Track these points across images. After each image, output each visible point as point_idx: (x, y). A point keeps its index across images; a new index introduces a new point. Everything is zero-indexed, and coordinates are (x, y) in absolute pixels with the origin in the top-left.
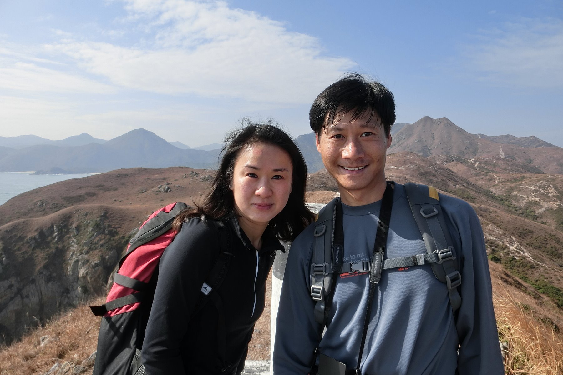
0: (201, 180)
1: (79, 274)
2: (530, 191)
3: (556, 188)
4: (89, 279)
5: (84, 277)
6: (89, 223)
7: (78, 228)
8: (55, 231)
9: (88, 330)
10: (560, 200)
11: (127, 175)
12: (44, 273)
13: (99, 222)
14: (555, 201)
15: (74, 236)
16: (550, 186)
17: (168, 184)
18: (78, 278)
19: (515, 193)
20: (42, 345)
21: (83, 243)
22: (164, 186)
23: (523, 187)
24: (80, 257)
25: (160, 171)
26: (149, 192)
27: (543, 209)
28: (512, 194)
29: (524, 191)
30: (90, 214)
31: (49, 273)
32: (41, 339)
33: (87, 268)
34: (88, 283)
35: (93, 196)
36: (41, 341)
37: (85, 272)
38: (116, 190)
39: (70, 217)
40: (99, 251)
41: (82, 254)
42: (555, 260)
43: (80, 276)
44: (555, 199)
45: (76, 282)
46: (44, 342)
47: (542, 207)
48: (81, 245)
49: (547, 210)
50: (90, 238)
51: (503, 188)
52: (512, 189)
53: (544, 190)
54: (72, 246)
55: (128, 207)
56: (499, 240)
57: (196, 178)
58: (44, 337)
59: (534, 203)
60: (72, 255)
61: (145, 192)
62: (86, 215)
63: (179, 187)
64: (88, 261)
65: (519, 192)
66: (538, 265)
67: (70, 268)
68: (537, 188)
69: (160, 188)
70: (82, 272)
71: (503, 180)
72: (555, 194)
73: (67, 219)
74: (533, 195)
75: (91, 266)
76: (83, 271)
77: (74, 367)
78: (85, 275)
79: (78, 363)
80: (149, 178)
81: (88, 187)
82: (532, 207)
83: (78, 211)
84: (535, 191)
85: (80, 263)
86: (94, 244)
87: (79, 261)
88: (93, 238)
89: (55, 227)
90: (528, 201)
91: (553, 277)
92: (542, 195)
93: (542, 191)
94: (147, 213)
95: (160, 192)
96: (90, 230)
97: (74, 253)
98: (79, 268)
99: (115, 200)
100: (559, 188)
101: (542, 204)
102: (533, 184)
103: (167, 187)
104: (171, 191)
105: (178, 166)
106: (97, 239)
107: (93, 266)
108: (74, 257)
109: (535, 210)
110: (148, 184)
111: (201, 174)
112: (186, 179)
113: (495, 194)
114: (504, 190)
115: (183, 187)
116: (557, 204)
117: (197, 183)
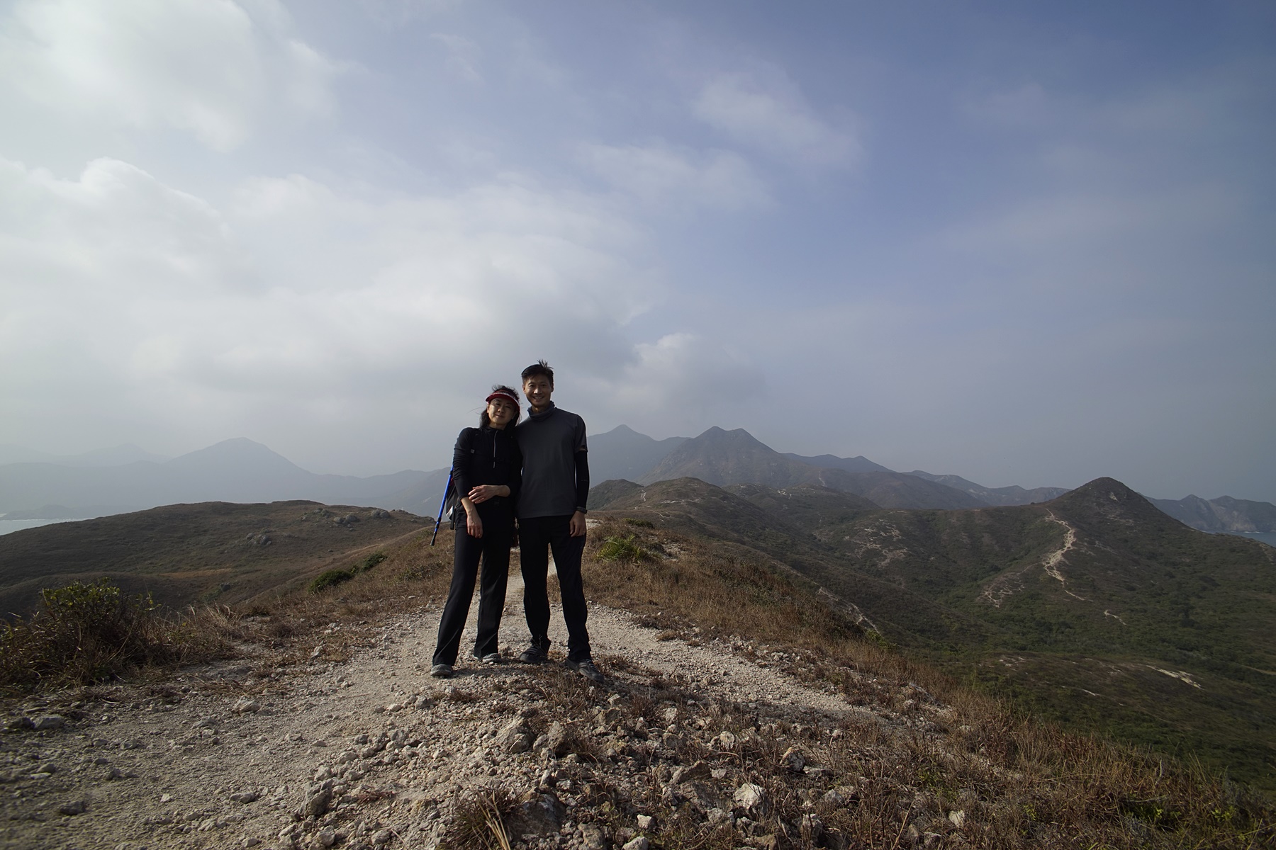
2: (867, 534)
3: (899, 528)
10: (907, 547)
11: (188, 516)
14: (901, 548)
16: (893, 527)
19: (847, 538)
22: (259, 536)
23: (857, 530)
25: (256, 508)
27: (887, 561)
28: (844, 540)
29: (859, 535)
44: (902, 545)
51: (830, 531)
52: (843, 533)
53: (885, 533)
57: (325, 520)
59: (874, 552)
63: (290, 537)
65: (852, 536)
69: (250, 539)
72: (900, 537)
74: (872, 540)
82: (872, 558)
84: (873, 534)
90: (866, 550)
92: (883, 540)
93: (883, 535)
95: (250, 546)
100: (904, 529)
101: (884, 554)
102: (870, 525)
103: (265, 538)
105: (295, 499)
109: (877, 562)
110: (227, 532)
111: (336, 515)
112: (307, 523)
113: (820, 541)
114: (832, 533)
115: (298, 537)
116: (904, 553)
117: (327, 530)
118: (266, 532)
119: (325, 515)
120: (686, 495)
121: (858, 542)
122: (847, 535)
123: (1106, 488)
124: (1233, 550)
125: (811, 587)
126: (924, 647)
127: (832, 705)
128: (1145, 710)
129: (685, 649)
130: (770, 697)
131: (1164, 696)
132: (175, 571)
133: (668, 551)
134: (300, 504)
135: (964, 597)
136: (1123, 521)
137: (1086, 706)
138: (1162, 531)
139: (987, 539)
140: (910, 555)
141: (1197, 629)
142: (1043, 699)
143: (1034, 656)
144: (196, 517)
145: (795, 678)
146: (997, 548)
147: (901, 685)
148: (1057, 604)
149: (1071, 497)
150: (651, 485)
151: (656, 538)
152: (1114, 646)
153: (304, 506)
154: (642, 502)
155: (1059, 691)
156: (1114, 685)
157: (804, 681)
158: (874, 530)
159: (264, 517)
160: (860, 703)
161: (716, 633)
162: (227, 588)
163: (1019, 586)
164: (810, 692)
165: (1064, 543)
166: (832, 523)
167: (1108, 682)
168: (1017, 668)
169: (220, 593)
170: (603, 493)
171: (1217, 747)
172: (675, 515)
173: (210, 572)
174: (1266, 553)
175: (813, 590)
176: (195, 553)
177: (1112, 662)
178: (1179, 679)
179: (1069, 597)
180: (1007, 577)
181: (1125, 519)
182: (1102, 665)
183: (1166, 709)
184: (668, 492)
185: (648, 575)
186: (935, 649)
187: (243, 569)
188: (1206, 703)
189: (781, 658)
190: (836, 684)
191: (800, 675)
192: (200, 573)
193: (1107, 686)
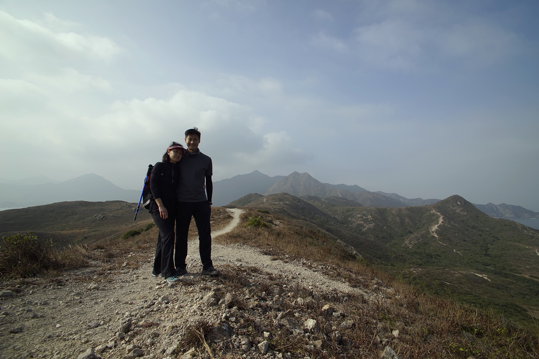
0: (132, 211)
2: (358, 217)
10: (374, 223)
11: (69, 207)
14: (372, 223)
16: (369, 214)
22: (100, 216)
25: (99, 204)
28: (348, 219)
29: (355, 218)
47: (365, 227)
49: (368, 229)
52: (348, 216)
53: (365, 217)
57: (128, 209)
63: (113, 216)
69: (96, 217)
72: (372, 219)
74: (360, 220)
80: (88, 209)
82: (360, 227)
90: (357, 224)
92: (365, 220)
100: (373, 215)
102: (359, 213)
104: (105, 219)
105: (116, 200)
109: (362, 229)
110: (86, 214)
111: (133, 207)
112: (121, 210)
113: (338, 220)
114: (343, 217)
115: (117, 216)
116: (373, 225)
117: (129, 213)
118: (103, 214)
119: (129, 207)
120: (282, 200)
121: (354, 220)
122: (350, 218)
123: (456, 199)
124: (505, 225)
125: (334, 239)
126: (380, 264)
127: (344, 287)
128: (468, 290)
129: (282, 264)
130: (318, 284)
131: (476, 284)
132: (63, 230)
133: (275, 223)
134: (118, 202)
135: (397, 244)
136: (462, 213)
137: (445, 289)
138: (478, 217)
139: (407, 220)
140: (375, 226)
141: (490, 257)
142: (428, 285)
143: (425, 268)
144: (72, 207)
145: (328, 276)
146: (411, 224)
147: (372, 279)
148: (435, 247)
149: (442, 203)
150: (268, 196)
151: (270, 218)
152: (457, 264)
153: (119, 203)
154: (264, 203)
155: (434, 283)
156: (457, 280)
157: (332, 277)
158: (361, 216)
159: (102, 208)
160: (355, 286)
161: (295, 258)
162: (86, 238)
163: (420, 239)
164: (334, 282)
165: (438, 222)
166: (344, 213)
167: (454, 278)
168: (418, 273)
169: (83, 240)
170: (248, 199)
171: (496, 305)
172: (278, 209)
173: (78, 231)
174: (518, 226)
175: (335, 240)
176: (72, 222)
177: (456, 271)
178: (482, 277)
179: (440, 244)
180: (415, 235)
181: (463, 212)
182: (452, 272)
183: (477, 289)
184: (275, 199)
185: (267, 233)
186: (385, 265)
187: (93, 230)
188: (493, 287)
189: (322, 268)
190: (345, 278)
191: (330, 275)
192: (74, 231)
193: (454, 280)
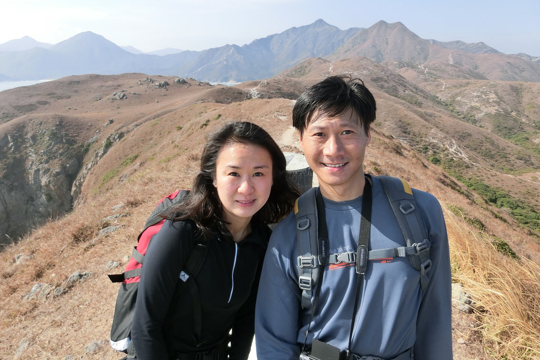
0: (156, 87)
1: (41, 182)
2: (473, 96)
3: (496, 94)
4: (52, 187)
5: (47, 186)
6: (45, 132)
7: (34, 138)
8: (10, 141)
9: (62, 250)
10: (498, 105)
11: (79, 82)
12: (5, 183)
13: (56, 131)
14: (494, 106)
15: (31, 146)
16: (491, 92)
17: (124, 91)
18: (41, 187)
19: (459, 98)
20: (18, 262)
21: (41, 152)
22: (119, 94)
23: (467, 93)
24: (40, 167)
25: (114, 78)
26: (104, 99)
27: (483, 114)
28: (457, 99)
29: (468, 97)
30: (45, 123)
31: (10, 183)
32: (16, 258)
33: (49, 177)
34: (52, 191)
35: (45, 104)
36: (16, 259)
37: (48, 181)
38: (69, 97)
39: (24, 127)
40: (59, 160)
41: (41, 163)
42: (487, 160)
43: (42, 184)
44: (495, 104)
45: (39, 190)
46: (19, 260)
47: (482, 111)
48: (39, 155)
49: (486, 115)
50: (48, 147)
51: (449, 93)
52: (457, 95)
53: (486, 96)
54: (30, 155)
55: (84, 115)
56: (440, 142)
57: (151, 84)
58: (19, 255)
59: (475, 108)
60: (31, 165)
61: (100, 99)
62: (41, 124)
63: (135, 94)
64: (48, 170)
65: (462, 97)
66: (473, 165)
67: (31, 177)
68: (479, 94)
69: (115, 95)
70: (44, 180)
71: (450, 86)
72: (495, 99)
73: (20, 129)
74: (475, 100)
75: (52, 174)
76: (46, 180)
77: (55, 289)
78: (48, 183)
79: (58, 285)
80: (103, 84)
81: (39, 95)
82: (473, 111)
83: (32, 120)
84: (478, 97)
85: (41, 172)
86: (53, 153)
87: (39, 170)
88: (51, 147)
89: (9, 137)
90: (470, 106)
91: (484, 175)
92: (484, 100)
93: (484, 97)
94: (104, 121)
95: (115, 99)
96: (47, 139)
97: (33, 162)
98: (40, 177)
99: (70, 109)
100: (499, 94)
101: (482, 109)
102: (476, 90)
103: (122, 95)
104: (126, 98)
105: (132, 72)
106: (55, 148)
107: (54, 174)
108: (34, 167)
109: (476, 114)
111: (156, 81)
112: (142, 86)
113: (441, 99)
114: (449, 95)
115: (139, 94)
116: (495, 109)
117: (153, 90)
118: (122, 91)
119: (150, 81)
121: (466, 101)
134: (135, 75)
140: (499, 111)
144: (84, 82)
166: (451, 89)
184: (347, 67)
